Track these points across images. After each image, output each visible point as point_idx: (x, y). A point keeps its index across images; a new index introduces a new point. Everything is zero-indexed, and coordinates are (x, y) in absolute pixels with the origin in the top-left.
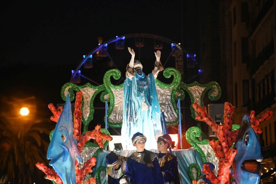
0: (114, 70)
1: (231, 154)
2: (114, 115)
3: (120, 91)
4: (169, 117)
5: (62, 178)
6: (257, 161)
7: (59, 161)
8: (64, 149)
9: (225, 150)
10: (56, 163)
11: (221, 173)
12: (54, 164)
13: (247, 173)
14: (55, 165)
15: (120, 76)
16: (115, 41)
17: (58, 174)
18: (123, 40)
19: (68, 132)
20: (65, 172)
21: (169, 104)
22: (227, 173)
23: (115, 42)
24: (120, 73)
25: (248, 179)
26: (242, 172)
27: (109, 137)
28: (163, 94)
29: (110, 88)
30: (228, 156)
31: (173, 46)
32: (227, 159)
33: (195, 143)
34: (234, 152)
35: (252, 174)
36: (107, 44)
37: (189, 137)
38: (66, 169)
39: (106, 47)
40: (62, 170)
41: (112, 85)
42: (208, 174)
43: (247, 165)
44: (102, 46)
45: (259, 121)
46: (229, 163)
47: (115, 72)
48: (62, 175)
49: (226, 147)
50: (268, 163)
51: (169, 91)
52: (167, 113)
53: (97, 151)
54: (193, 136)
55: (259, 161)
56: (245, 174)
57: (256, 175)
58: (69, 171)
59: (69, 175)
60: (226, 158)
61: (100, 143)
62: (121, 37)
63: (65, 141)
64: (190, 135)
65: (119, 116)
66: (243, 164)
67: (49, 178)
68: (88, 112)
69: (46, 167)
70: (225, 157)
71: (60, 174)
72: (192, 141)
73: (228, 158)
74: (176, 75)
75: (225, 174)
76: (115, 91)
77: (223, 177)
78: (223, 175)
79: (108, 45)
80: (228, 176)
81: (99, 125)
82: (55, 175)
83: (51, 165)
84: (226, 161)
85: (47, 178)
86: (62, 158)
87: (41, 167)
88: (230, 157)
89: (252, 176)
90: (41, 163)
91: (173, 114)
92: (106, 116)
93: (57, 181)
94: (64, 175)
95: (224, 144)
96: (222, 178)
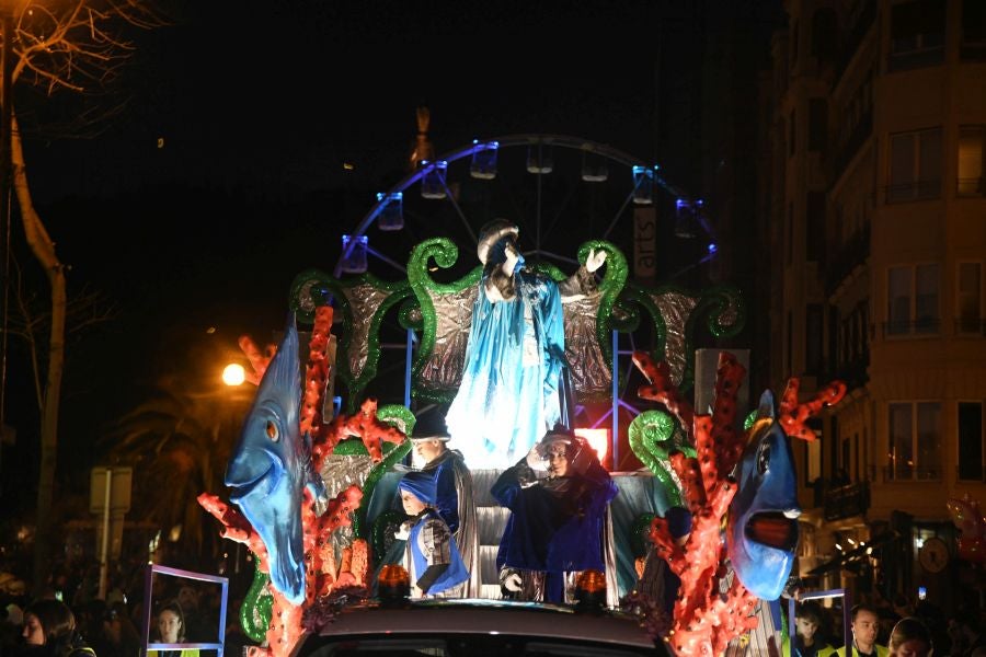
0: (439, 241)
1: (720, 494)
2: (435, 367)
3: (455, 301)
4: (588, 379)
5: (265, 536)
6: (784, 517)
7: (257, 490)
8: (271, 460)
9: (707, 484)
10: (248, 495)
11: (694, 545)
12: (244, 499)
13: (760, 547)
14: (246, 502)
15: (456, 257)
16: (469, 152)
17: (254, 526)
18: (493, 150)
19: (286, 418)
20: (272, 522)
21: (590, 344)
22: (708, 545)
23: (471, 156)
24: (456, 249)
25: (761, 562)
26: (746, 543)
27: (397, 434)
28: (575, 315)
29: (425, 292)
30: (713, 498)
31: (638, 175)
32: (711, 509)
33: (653, 458)
34: (728, 489)
35: (771, 549)
36: (445, 163)
37: (638, 440)
38: (276, 513)
39: (442, 170)
40: (266, 516)
41: (432, 283)
42: (661, 546)
43: (759, 526)
44: (432, 166)
45: (809, 407)
46: (715, 517)
47: (440, 246)
48: (263, 530)
49: (711, 475)
50: (856, 528)
51: (590, 307)
52: (583, 367)
53: (379, 467)
54: (650, 437)
55: (791, 514)
56: (751, 549)
57: (781, 552)
58: (284, 519)
59: (284, 532)
60: (707, 506)
61: (373, 449)
62: (487, 143)
63: (275, 438)
64: (640, 433)
65: (446, 371)
66: (752, 522)
67: (231, 534)
68: (362, 356)
69: (224, 506)
70: (706, 501)
71: (259, 526)
72: (646, 452)
73: (713, 504)
74: (614, 262)
75: (703, 546)
76: (440, 300)
77: (697, 554)
78: (697, 548)
79: (448, 166)
80: (712, 554)
81: (373, 400)
82: (248, 529)
83: (236, 502)
84: (706, 511)
85: (226, 536)
86: (265, 483)
87: (212, 506)
88: (719, 501)
89: (771, 555)
90: (210, 495)
91: (600, 371)
92: (410, 370)
93: (254, 545)
94: (270, 529)
95: (706, 467)
96: (695, 558)
